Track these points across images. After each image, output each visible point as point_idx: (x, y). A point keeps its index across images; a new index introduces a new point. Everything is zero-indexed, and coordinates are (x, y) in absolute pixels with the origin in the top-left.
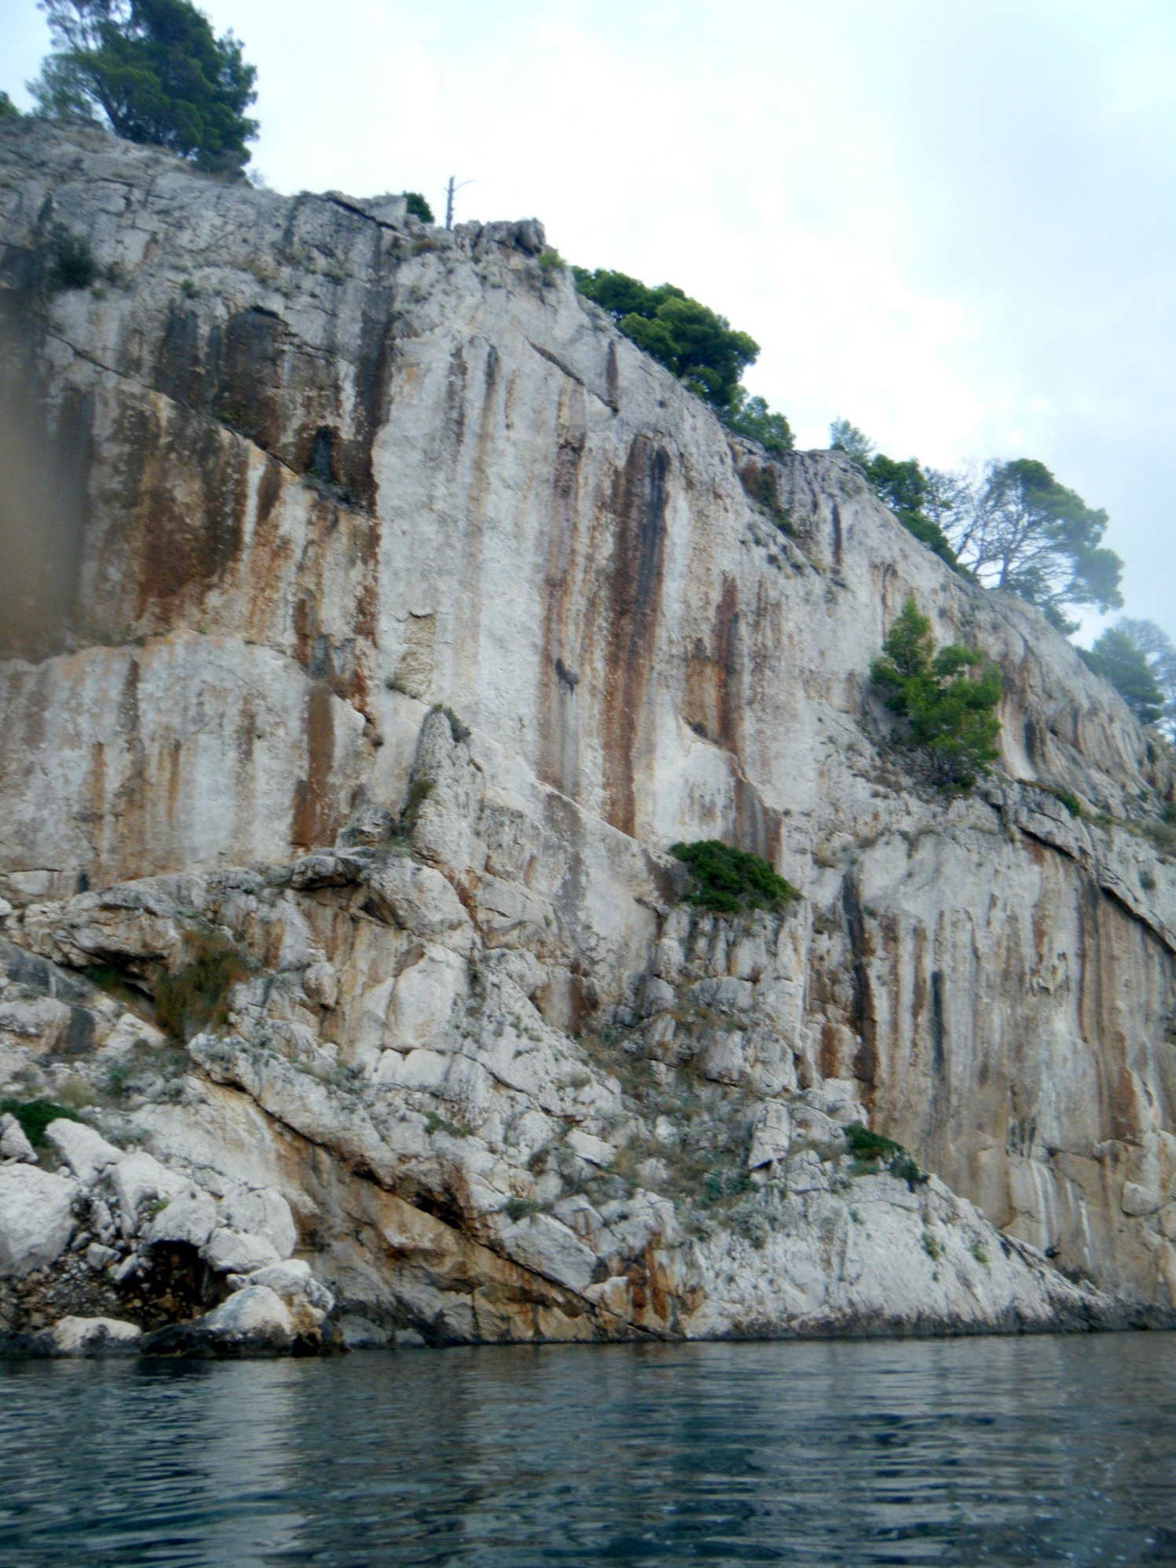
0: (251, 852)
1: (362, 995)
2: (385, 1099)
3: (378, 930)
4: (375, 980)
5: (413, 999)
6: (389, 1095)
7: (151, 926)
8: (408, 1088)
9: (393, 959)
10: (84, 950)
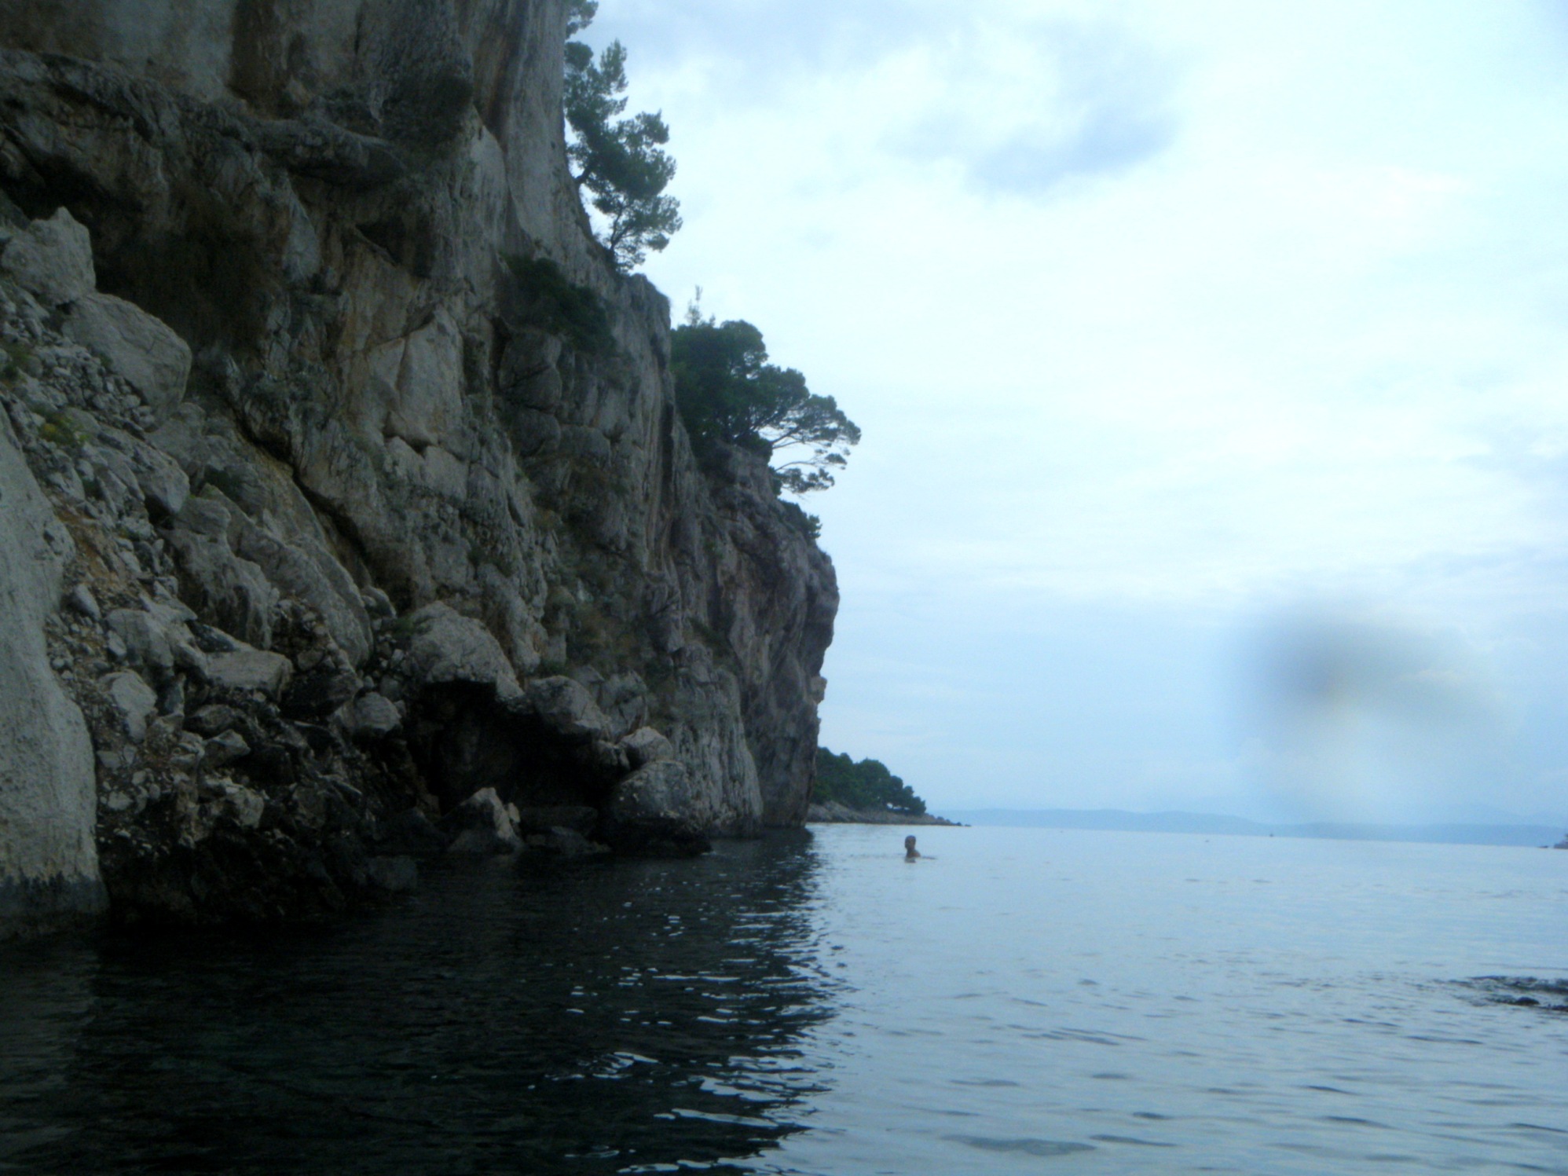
0: (184, 75)
1: (367, 350)
2: (418, 507)
3: (388, 266)
4: (380, 336)
5: (424, 376)
6: (424, 502)
7: (140, 153)
8: (441, 496)
9: (404, 313)
10: (26, 151)
